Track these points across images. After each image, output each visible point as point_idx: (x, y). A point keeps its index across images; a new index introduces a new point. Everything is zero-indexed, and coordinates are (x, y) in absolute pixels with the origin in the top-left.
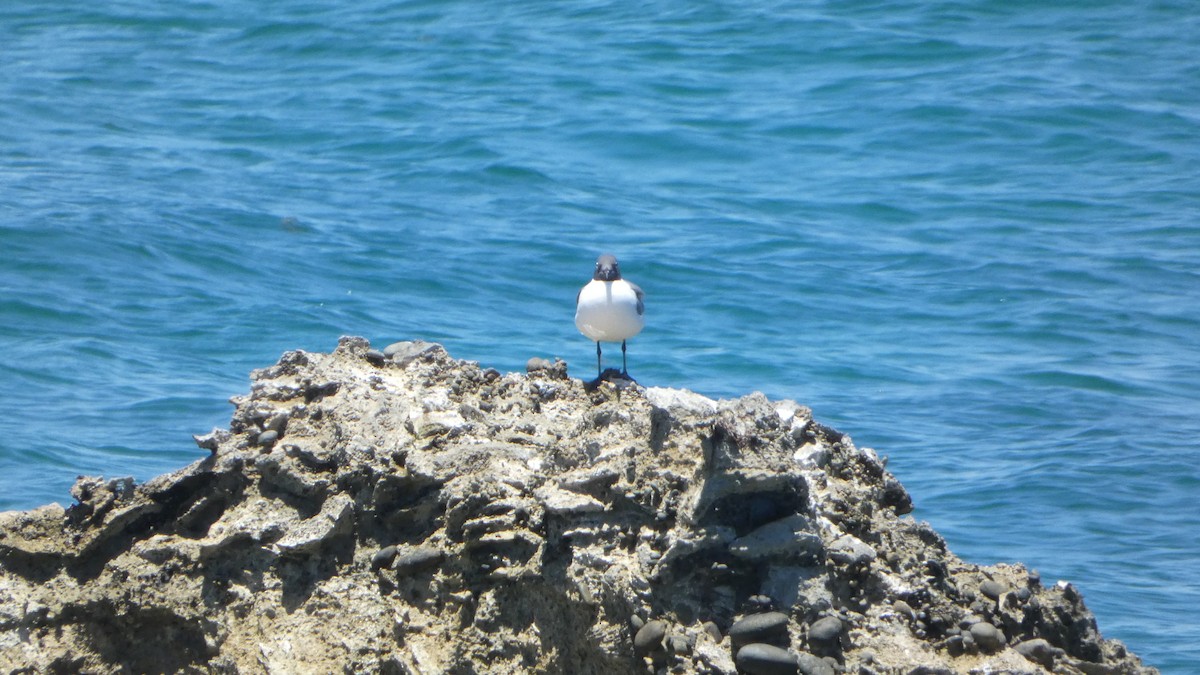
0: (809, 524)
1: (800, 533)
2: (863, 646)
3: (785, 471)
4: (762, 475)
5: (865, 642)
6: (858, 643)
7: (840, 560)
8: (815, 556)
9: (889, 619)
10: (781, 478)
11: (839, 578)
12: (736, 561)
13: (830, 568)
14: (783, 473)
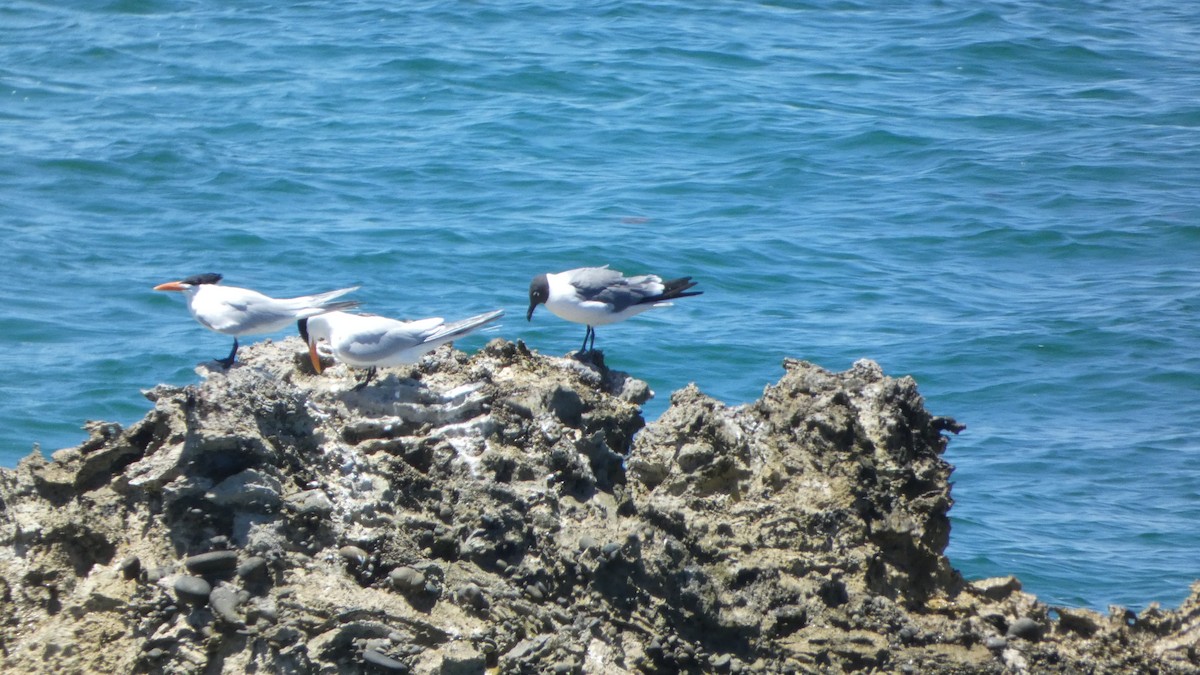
0: (264, 478)
1: (249, 485)
2: (293, 583)
3: (232, 433)
4: (213, 436)
5: (296, 580)
6: (289, 580)
7: (292, 510)
8: (267, 505)
9: (331, 561)
10: (227, 439)
11: (291, 524)
12: (208, 505)
13: (284, 517)
14: (231, 435)
